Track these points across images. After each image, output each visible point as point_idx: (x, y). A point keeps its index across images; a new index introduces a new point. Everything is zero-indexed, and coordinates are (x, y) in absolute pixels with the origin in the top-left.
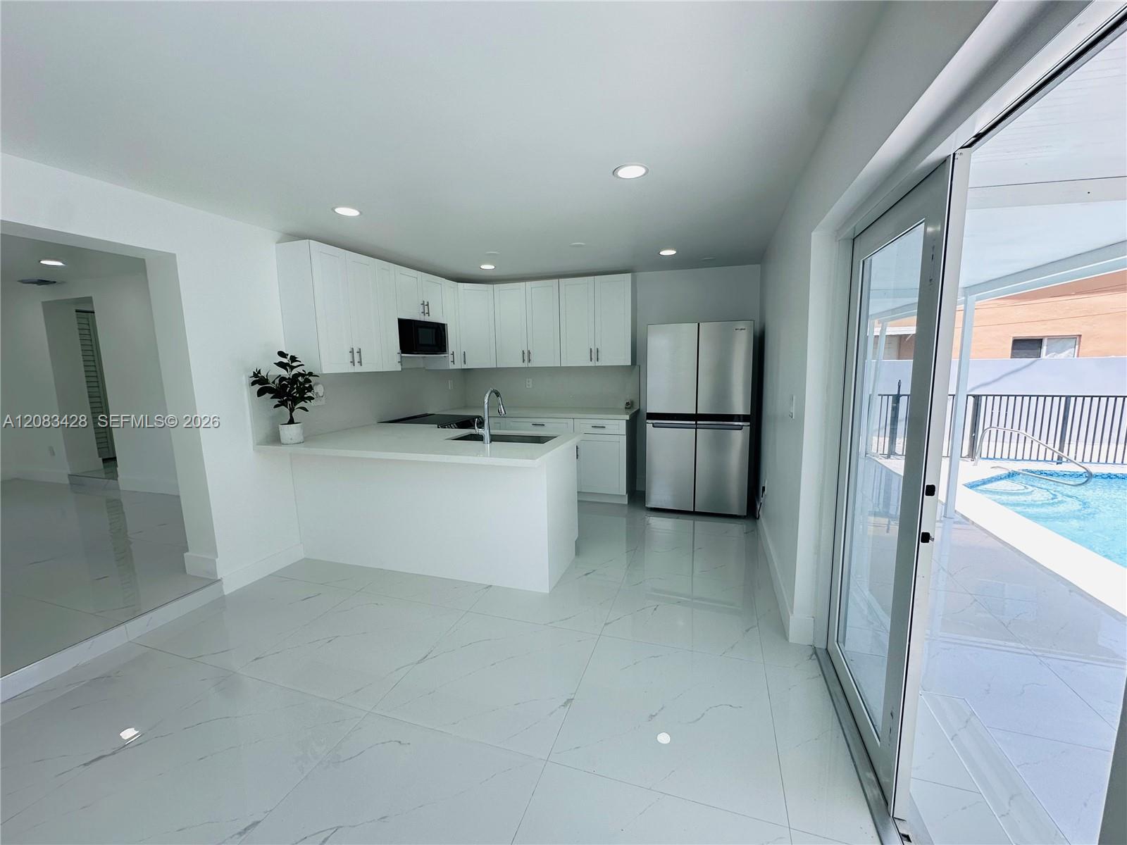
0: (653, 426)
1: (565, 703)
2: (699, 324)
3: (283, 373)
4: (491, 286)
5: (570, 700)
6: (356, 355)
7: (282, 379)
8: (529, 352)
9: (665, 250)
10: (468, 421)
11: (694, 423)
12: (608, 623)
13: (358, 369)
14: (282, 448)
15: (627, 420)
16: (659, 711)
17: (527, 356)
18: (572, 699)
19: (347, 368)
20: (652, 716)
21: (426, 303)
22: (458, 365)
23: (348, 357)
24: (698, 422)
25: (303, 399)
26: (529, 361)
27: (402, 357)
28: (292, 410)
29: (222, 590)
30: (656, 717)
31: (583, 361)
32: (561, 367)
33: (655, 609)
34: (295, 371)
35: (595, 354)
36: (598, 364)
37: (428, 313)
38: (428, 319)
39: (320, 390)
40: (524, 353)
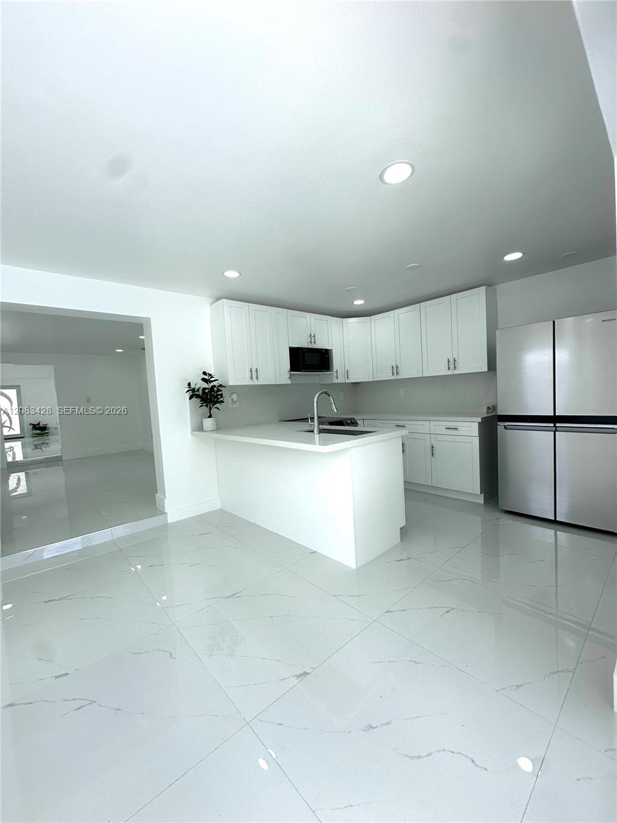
0: (505, 428)
1: (300, 675)
2: (554, 322)
3: (205, 385)
4: (369, 317)
5: (306, 674)
6: (254, 373)
7: (204, 389)
8: (397, 367)
9: (508, 254)
10: (341, 421)
11: (552, 425)
12: (391, 612)
13: (255, 382)
14: (205, 433)
15: (479, 423)
16: (382, 725)
17: (396, 369)
18: (309, 674)
19: (247, 381)
20: (371, 727)
21: (313, 335)
22: (341, 380)
23: (248, 375)
24: (557, 425)
25: (217, 402)
26: (397, 373)
27: (291, 374)
28: (210, 409)
29: (167, 521)
30: (374, 730)
31: (442, 371)
32: (423, 377)
33: (448, 612)
34: (212, 384)
35: (452, 363)
36: (456, 372)
37: (315, 342)
38: (314, 346)
39: (235, 397)
40: (393, 368)
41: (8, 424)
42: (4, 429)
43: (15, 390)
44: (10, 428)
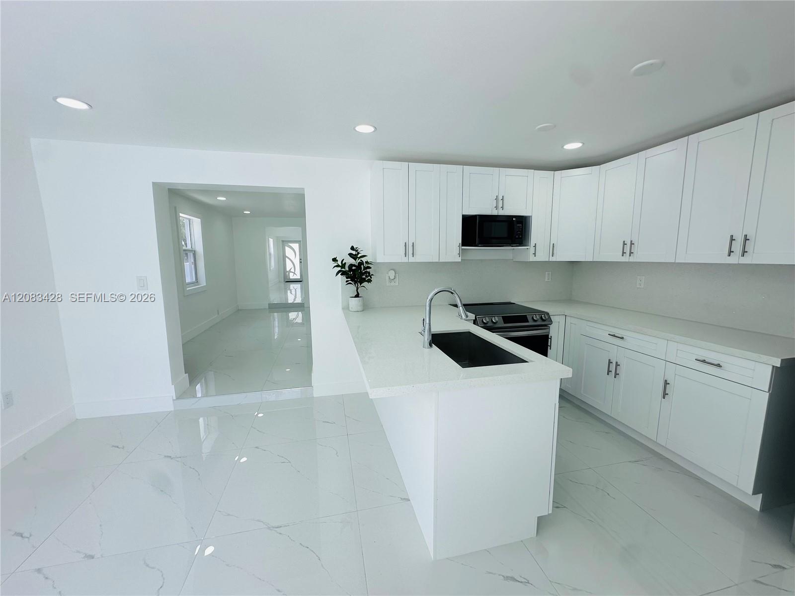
3: (352, 261)
4: (597, 166)
6: (410, 248)
7: (351, 265)
8: (632, 243)
13: (411, 260)
15: (774, 367)
17: (629, 247)
19: (400, 258)
21: (500, 198)
22: (543, 258)
23: (401, 250)
25: (365, 281)
26: (631, 253)
28: (358, 288)
29: (313, 394)
34: (359, 260)
35: (739, 244)
36: (743, 261)
37: (502, 207)
38: (501, 213)
39: (392, 274)
40: (624, 244)
41: (293, 270)
42: (291, 273)
43: (298, 244)
44: (294, 273)
